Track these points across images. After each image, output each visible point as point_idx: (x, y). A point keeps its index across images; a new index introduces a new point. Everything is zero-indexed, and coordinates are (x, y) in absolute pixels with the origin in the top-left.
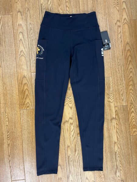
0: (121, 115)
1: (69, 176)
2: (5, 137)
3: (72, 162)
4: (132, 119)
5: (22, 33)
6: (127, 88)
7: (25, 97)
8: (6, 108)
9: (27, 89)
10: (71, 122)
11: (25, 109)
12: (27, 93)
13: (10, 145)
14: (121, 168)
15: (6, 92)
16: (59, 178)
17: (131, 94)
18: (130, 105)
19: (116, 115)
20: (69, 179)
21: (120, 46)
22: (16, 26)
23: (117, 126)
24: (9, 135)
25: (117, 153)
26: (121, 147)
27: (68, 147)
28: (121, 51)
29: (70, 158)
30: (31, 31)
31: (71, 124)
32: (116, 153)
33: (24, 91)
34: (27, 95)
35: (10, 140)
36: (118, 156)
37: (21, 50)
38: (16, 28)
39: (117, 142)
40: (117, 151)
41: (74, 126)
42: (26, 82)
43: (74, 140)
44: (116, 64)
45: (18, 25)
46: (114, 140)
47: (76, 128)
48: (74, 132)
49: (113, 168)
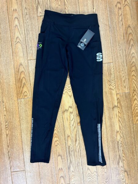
0: (123, 103)
1: (70, 167)
2: (3, 127)
3: (72, 152)
4: (135, 107)
5: (17, 18)
6: (129, 75)
7: (22, 86)
8: (3, 98)
9: (24, 77)
10: (71, 111)
11: (23, 98)
12: (24, 81)
13: (9, 135)
14: (124, 158)
15: (3, 81)
16: (59, 169)
17: (133, 80)
18: (132, 92)
19: (118, 103)
20: (70, 169)
21: (121, 29)
22: (11, 12)
24: (7, 125)
25: (120, 142)
26: (123, 136)
27: (68, 136)
28: (122, 35)
29: (70, 148)
30: (27, 16)
31: (71, 113)
32: (118, 142)
33: (21, 80)
34: (24, 84)
35: (8, 130)
36: (121, 145)
37: (17, 36)
38: (11, 13)
39: (119, 131)
40: (119, 140)
41: (74, 115)
42: (23, 70)
43: (74, 129)
44: (118, 49)
45: (12, 10)
46: (116, 129)
47: (76, 117)
48: (74, 122)
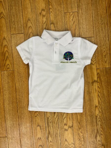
23: (99, 89)
49: (93, 132)
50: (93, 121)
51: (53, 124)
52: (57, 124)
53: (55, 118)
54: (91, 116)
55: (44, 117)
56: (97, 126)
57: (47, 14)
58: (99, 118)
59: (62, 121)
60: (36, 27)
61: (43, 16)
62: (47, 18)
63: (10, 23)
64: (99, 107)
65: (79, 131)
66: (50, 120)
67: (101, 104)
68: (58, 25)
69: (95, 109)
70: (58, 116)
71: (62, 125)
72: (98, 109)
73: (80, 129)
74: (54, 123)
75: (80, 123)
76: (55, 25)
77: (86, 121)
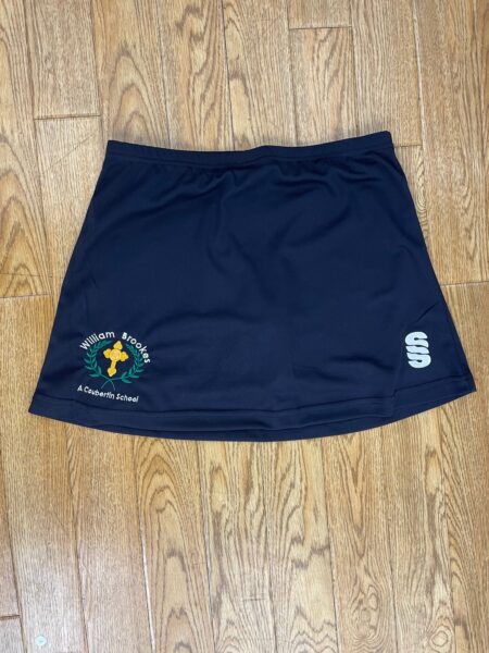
49: (419, 566)
50: (417, 518)
51: (240, 540)
52: (258, 541)
53: (248, 514)
54: (409, 496)
55: (198, 511)
56: (433, 539)
57: (213, 31)
58: (441, 503)
59: (283, 527)
60: (161, 86)
61: (190, 40)
62: (211, 49)
63: (30, 61)
64: (444, 455)
65: (359, 565)
66: (227, 521)
67: (452, 444)
68: (262, 86)
69: (424, 463)
70: (261, 503)
71: (282, 543)
72: (440, 464)
73: (361, 556)
74: (247, 537)
75: (359, 531)
76: (250, 84)
77: (386, 517)
